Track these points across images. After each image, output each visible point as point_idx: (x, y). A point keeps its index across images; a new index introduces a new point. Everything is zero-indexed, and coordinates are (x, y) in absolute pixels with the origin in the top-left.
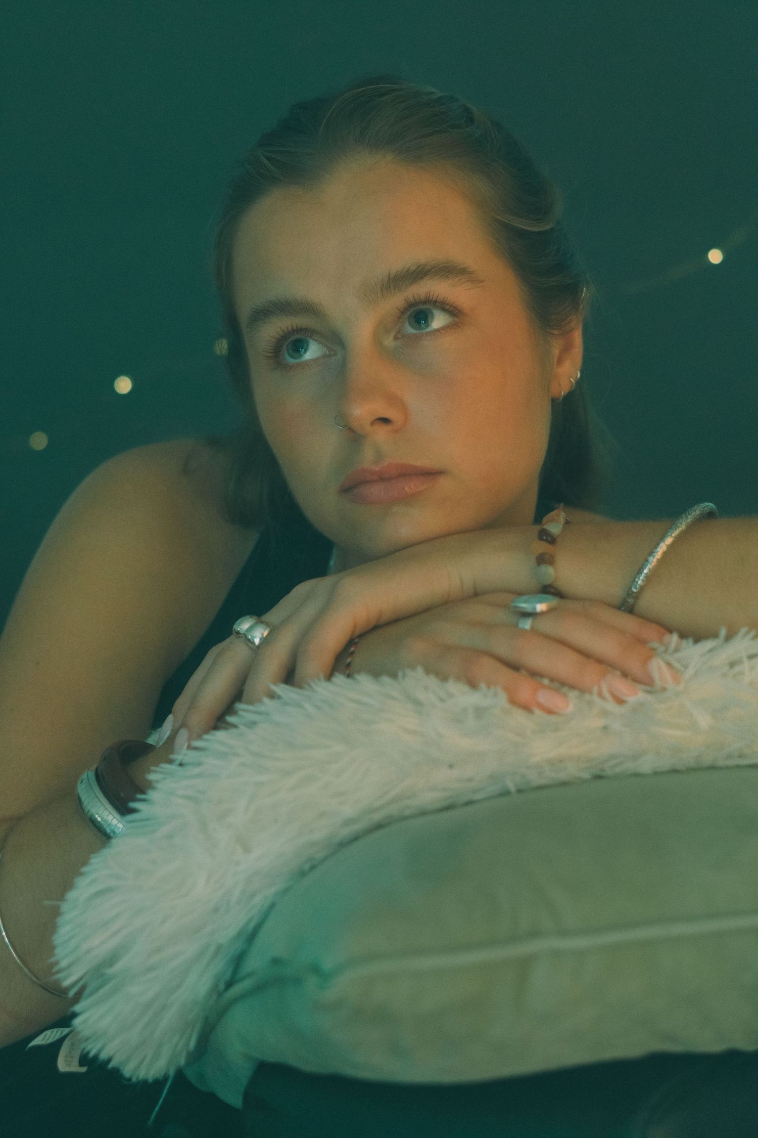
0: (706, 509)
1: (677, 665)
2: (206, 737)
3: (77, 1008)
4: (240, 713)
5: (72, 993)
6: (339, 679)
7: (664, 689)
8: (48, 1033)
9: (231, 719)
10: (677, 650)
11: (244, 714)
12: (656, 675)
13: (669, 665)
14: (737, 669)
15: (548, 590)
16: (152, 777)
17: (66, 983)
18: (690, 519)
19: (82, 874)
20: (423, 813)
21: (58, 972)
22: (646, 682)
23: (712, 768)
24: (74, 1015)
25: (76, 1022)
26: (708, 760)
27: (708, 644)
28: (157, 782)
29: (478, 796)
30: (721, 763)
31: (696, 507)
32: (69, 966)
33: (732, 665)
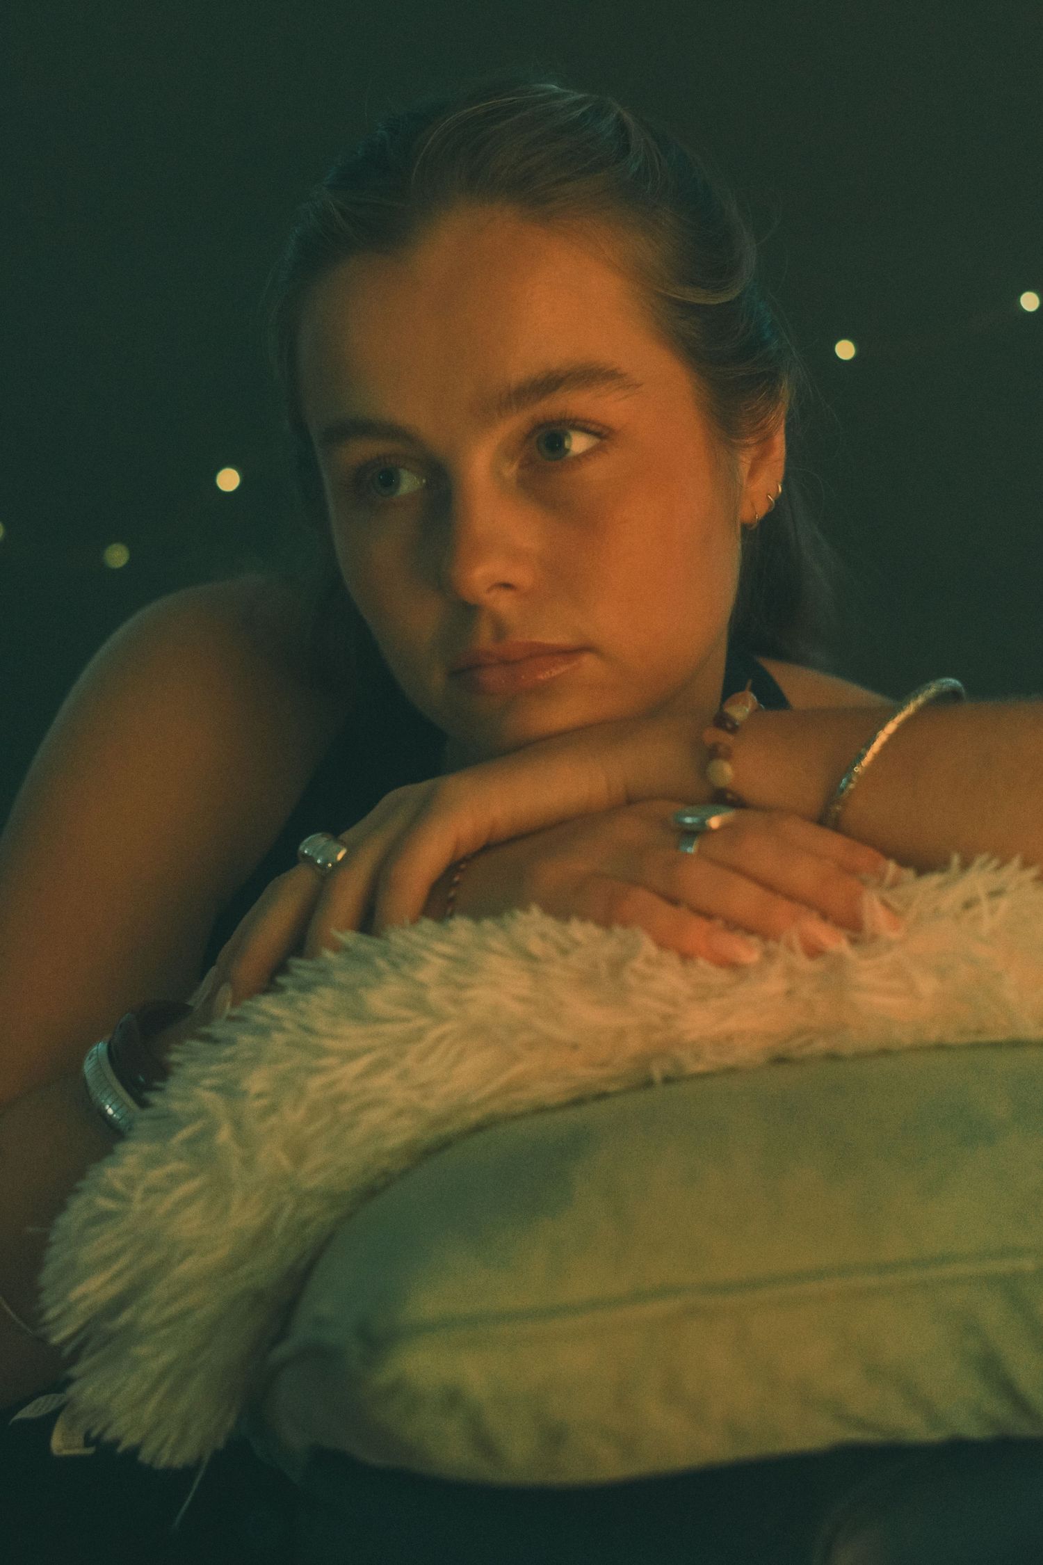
0: (944, 687)
1: (896, 904)
2: (248, 1003)
3: (75, 1371)
4: (295, 970)
5: (67, 1350)
6: (427, 925)
7: (875, 937)
8: (42, 1399)
9: (282, 980)
10: (895, 884)
11: (299, 972)
12: (867, 918)
13: (886, 904)
14: (973, 912)
15: (722, 798)
16: (174, 1057)
17: (55, 1340)
18: (920, 700)
19: (77, 1192)
20: (541, 1110)
21: (45, 1324)
22: (853, 926)
23: (941, 1047)
24: (70, 1381)
25: (72, 1390)
26: (933, 1035)
27: (935, 879)
28: (179, 1065)
29: (612, 1087)
30: (951, 1039)
31: (931, 684)
32: (59, 1317)
33: (968, 905)
